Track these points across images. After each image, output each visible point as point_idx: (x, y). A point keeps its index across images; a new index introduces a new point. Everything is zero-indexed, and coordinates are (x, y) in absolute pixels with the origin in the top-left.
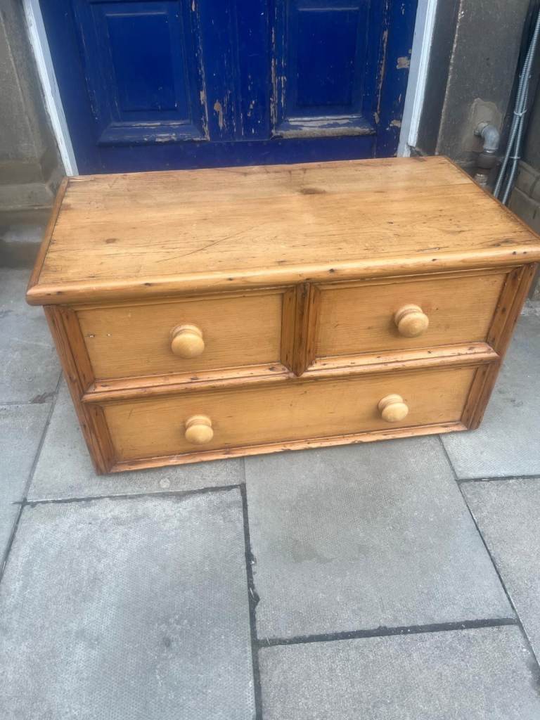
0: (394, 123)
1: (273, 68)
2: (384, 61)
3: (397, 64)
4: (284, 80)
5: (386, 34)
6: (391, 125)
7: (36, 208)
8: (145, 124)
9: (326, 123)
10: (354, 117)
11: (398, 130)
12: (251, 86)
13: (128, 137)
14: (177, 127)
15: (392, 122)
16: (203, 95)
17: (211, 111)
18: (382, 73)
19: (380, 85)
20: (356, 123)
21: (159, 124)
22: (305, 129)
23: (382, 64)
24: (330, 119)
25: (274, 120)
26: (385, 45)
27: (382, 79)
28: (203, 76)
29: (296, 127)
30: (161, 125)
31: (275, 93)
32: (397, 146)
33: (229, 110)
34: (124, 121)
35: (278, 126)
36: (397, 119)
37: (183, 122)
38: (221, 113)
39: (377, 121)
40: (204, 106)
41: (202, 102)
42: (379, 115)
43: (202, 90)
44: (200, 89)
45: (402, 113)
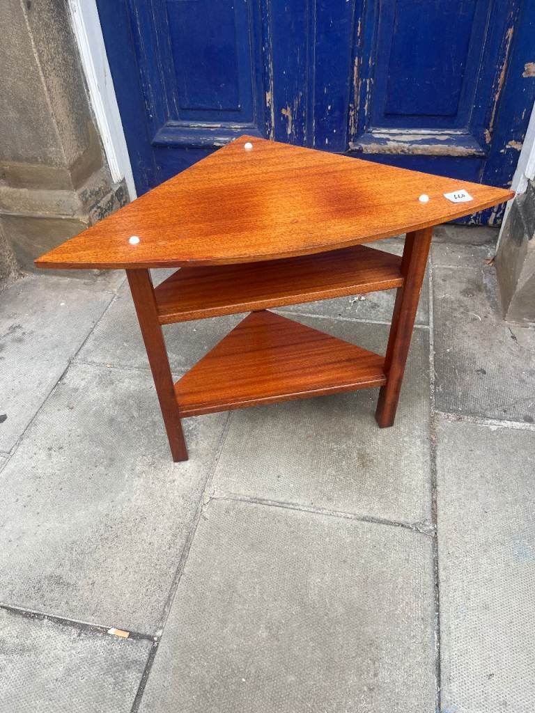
0: (513, 144)
1: (355, 69)
2: (504, 67)
3: (524, 70)
4: (370, 82)
5: (510, 31)
6: (507, 147)
7: (63, 217)
8: (204, 125)
9: (419, 138)
10: (459, 133)
11: (517, 154)
12: (328, 87)
13: (183, 139)
14: (239, 130)
15: (510, 143)
16: (269, 96)
17: (278, 114)
18: (500, 81)
19: (497, 96)
20: (459, 141)
21: (219, 126)
22: (391, 144)
23: (501, 70)
24: (425, 133)
25: (353, 131)
26: (508, 47)
27: (499, 89)
28: (271, 74)
29: (379, 141)
30: (221, 127)
31: (357, 99)
32: (513, 173)
33: (300, 115)
34: (183, 119)
35: (356, 137)
36: (517, 140)
37: (246, 125)
38: (290, 118)
39: (488, 140)
40: (269, 109)
41: (268, 105)
42: (491, 134)
43: (268, 92)
44: (266, 89)
45: (525, 133)
